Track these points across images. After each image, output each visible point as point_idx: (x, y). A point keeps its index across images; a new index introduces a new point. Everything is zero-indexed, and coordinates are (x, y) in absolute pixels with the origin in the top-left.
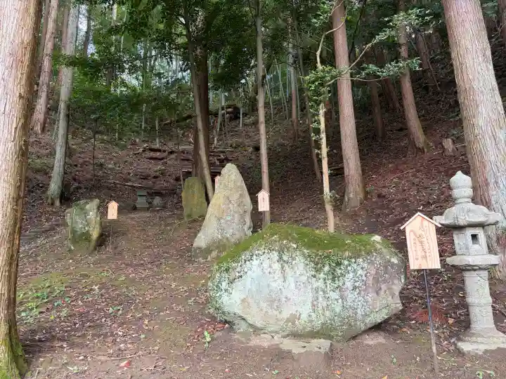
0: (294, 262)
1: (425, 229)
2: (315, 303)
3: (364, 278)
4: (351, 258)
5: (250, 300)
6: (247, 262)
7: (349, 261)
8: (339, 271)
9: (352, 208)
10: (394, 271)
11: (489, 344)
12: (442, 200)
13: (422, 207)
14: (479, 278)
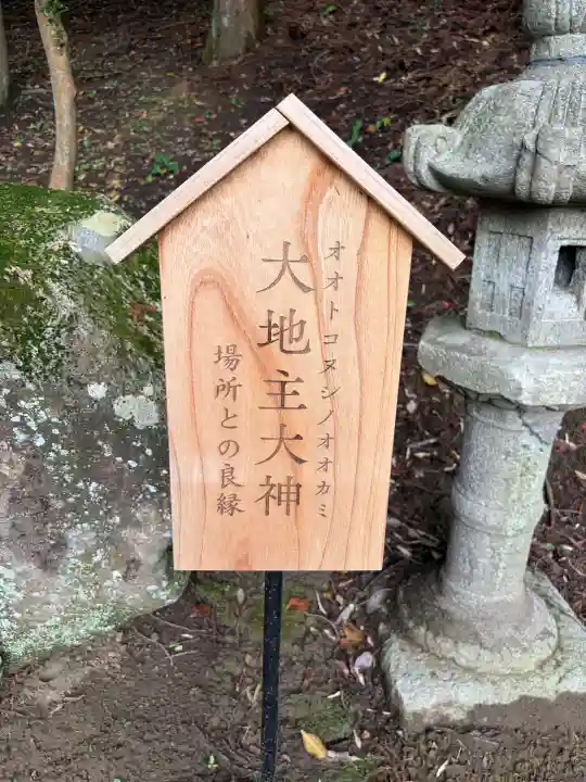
9: (224, 59)
10: (133, 464)
11: (496, 679)
12: (433, 60)
13: (383, 76)
14: (526, 439)
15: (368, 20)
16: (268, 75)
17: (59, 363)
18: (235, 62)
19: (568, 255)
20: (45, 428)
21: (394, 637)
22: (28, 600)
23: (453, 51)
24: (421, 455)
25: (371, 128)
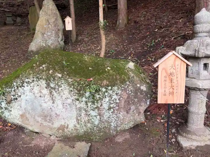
0: (60, 89)
1: (177, 67)
2: (79, 118)
3: (118, 101)
4: (108, 86)
5: (28, 116)
6: (19, 88)
7: (106, 89)
8: (98, 96)
9: (120, 28)
10: (142, 96)
11: (200, 141)
12: (168, 25)
13: (157, 30)
14: (201, 96)
15: (151, 18)
16: (131, 31)
17: (133, 82)
18: (123, 29)
19: (206, 65)
20: (131, 91)
21: (179, 135)
22: (124, 119)
23: (173, 23)
24: (178, 106)
25: (156, 41)
